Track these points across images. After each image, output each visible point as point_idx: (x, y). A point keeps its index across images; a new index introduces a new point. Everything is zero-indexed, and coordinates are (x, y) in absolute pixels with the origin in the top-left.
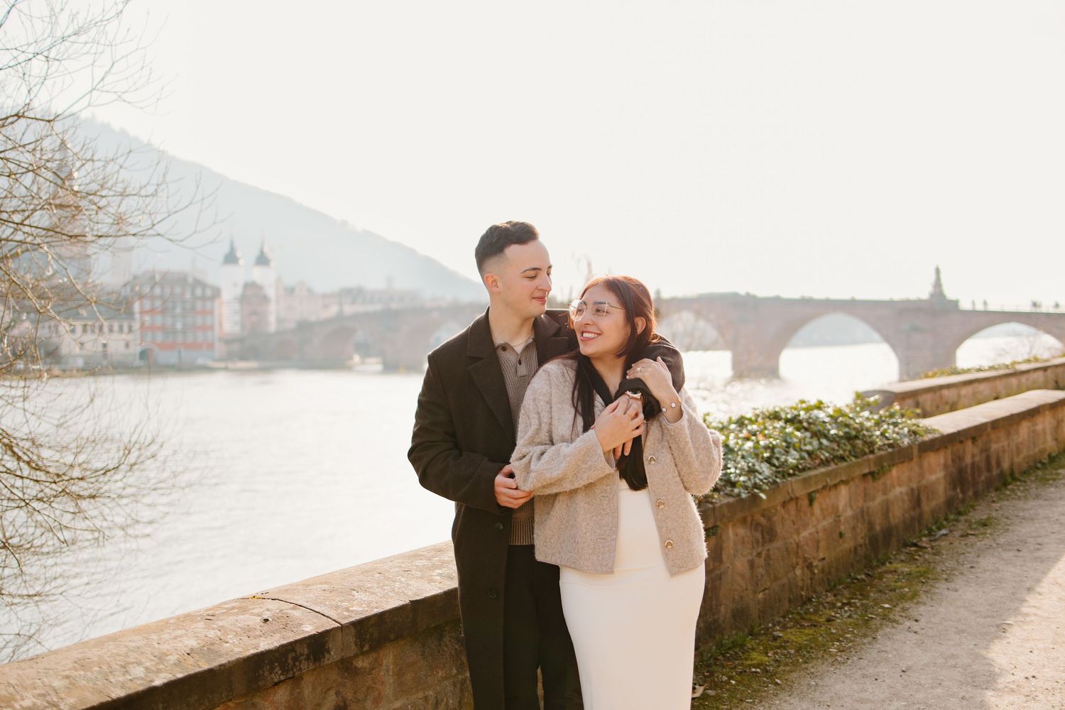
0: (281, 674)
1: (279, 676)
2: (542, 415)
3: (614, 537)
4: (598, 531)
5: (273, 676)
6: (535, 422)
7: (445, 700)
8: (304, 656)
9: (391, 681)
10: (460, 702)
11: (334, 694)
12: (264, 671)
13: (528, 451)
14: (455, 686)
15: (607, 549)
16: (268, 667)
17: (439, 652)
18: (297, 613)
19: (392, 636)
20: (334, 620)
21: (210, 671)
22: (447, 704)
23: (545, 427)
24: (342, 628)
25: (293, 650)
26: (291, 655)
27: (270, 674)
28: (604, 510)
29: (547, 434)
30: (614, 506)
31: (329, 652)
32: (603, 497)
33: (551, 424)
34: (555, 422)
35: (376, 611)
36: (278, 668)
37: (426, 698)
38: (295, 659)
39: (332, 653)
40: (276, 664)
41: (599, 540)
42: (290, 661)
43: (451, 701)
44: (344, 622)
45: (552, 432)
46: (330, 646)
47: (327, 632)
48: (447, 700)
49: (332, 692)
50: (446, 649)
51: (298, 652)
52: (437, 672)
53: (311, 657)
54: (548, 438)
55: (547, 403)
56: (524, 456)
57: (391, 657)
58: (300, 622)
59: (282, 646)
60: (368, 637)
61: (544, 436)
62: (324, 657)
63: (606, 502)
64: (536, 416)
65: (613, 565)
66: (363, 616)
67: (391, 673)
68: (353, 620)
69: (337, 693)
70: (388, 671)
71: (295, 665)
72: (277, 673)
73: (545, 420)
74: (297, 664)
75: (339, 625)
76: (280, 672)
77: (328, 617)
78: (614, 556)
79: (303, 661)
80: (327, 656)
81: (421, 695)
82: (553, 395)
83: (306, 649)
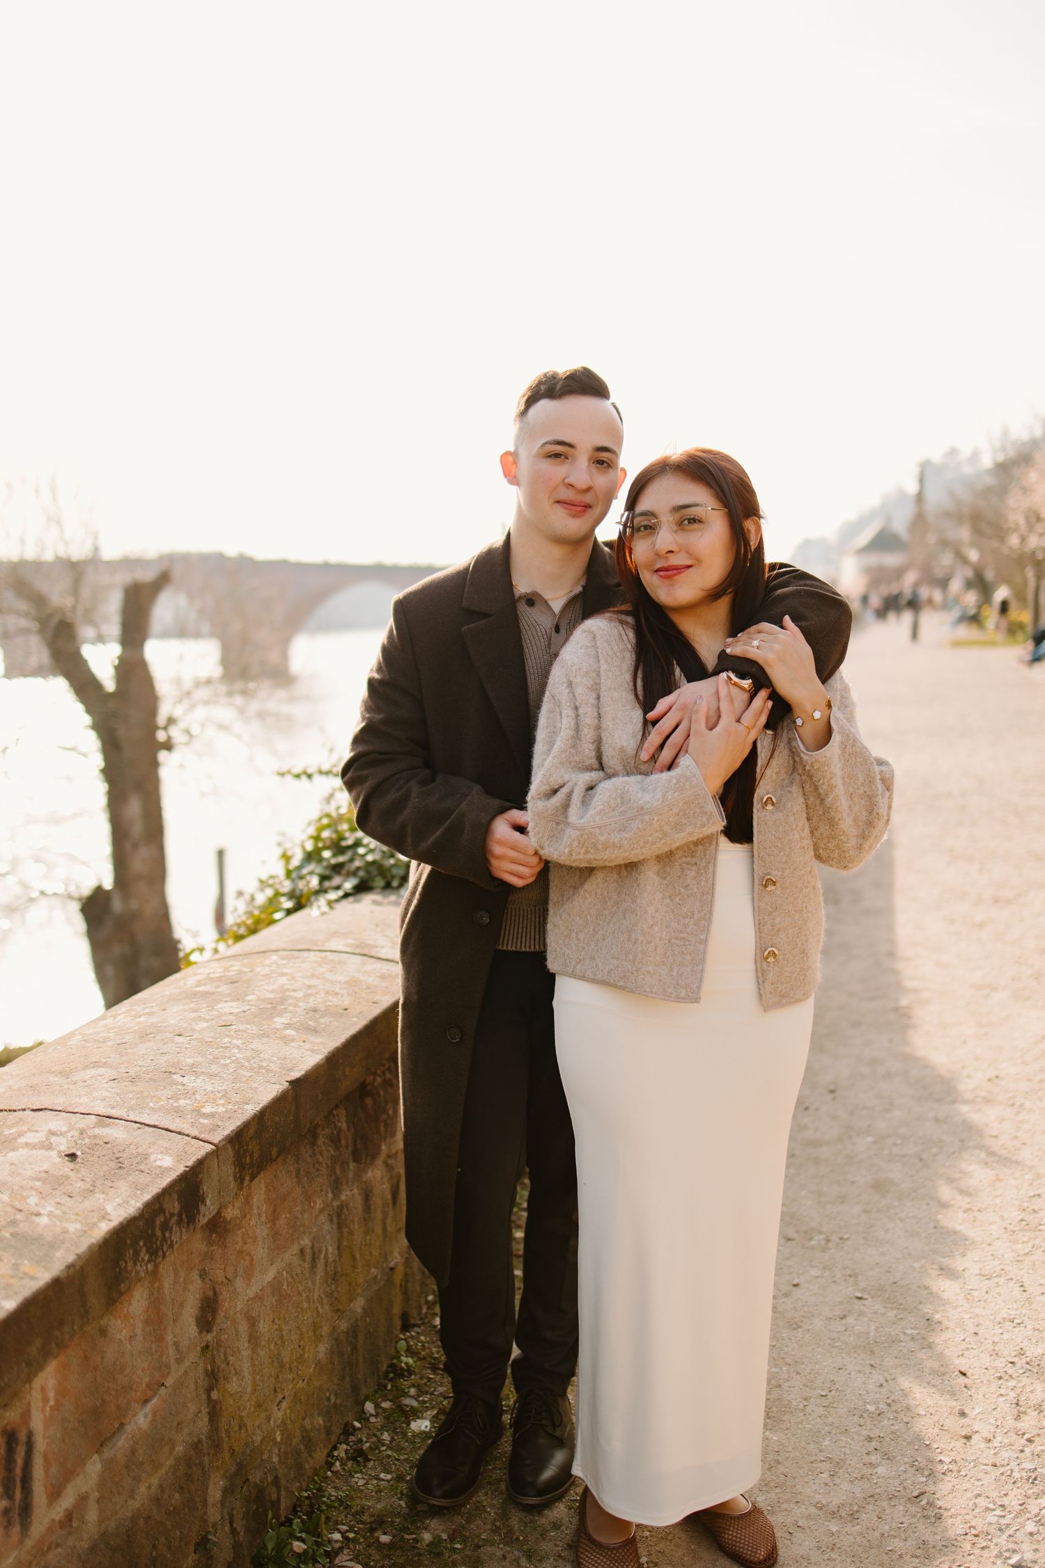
0: (149, 1261)
1: (146, 1265)
2: (581, 711)
3: (703, 937)
4: (674, 925)
5: (138, 1268)
6: (566, 723)
7: (324, 1249)
8: (176, 1218)
9: (265, 1233)
10: (339, 1248)
11: (198, 1277)
12: (126, 1262)
13: (560, 782)
14: (331, 1221)
15: (688, 958)
16: (131, 1252)
17: (314, 1166)
18: (117, 1133)
19: (274, 1152)
20: (195, 1138)
21: (56, 1283)
22: (326, 1256)
23: (588, 734)
24: (217, 1151)
25: (162, 1210)
26: (160, 1220)
27: (135, 1264)
28: (686, 887)
29: (592, 747)
30: (706, 881)
31: (203, 1202)
32: (688, 864)
33: (598, 728)
34: (607, 723)
35: (251, 1110)
36: (144, 1250)
37: (302, 1252)
38: (165, 1226)
39: (208, 1202)
40: (141, 1243)
41: (673, 941)
42: (158, 1233)
43: (330, 1249)
44: (217, 1138)
45: (600, 743)
46: (205, 1188)
47: (200, 1163)
48: (327, 1249)
49: (195, 1276)
50: (321, 1160)
51: (167, 1211)
52: (315, 1203)
53: (184, 1216)
54: (593, 754)
55: (591, 689)
56: (555, 791)
57: (264, 1189)
58: (140, 1150)
59: (148, 1205)
60: (248, 1160)
61: (588, 750)
62: (199, 1212)
63: (693, 873)
64: (571, 713)
65: (699, 987)
66: (239, 1123)
67: (263, 1219)
68: (227, 1132)
69: (203, 1274)
70: (260, 1216)
71: (164, 1238)
72: (143, 1260)
73: (588, 719)
74: (167, 1234)
75: (213, 1147)
76: (146, 1258)
77: (179, 1133)
78: (702, 971)
79: (174, 1229)
80: (202, 1208)
81: (295, 1249)
82: (602, 674)
83: (176, 1204)
